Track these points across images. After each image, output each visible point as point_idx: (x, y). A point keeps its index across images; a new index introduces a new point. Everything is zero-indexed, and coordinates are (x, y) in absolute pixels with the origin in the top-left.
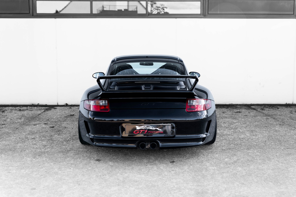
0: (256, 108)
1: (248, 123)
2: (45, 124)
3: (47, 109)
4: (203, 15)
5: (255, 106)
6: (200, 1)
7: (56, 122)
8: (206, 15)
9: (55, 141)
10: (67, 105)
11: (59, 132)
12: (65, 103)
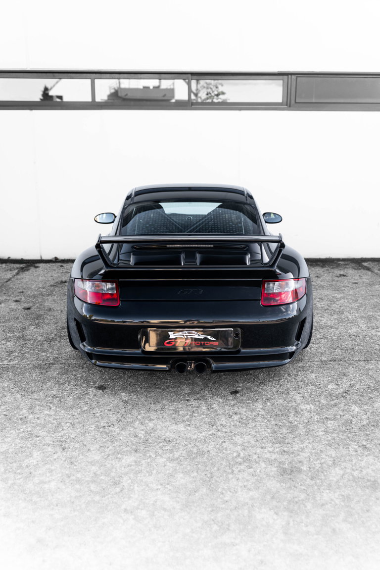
0: (370, 267)
1: (360, 300)
2: (16, 301)
3: (22, 268)
4: (287, 105)
5: (368, 263)
6: (283, 80)
7: (34, 296)
8: (291, 105)
9: (30, 340)
10: (56, 260)
11: (38, 320)
12: (54, 257)
